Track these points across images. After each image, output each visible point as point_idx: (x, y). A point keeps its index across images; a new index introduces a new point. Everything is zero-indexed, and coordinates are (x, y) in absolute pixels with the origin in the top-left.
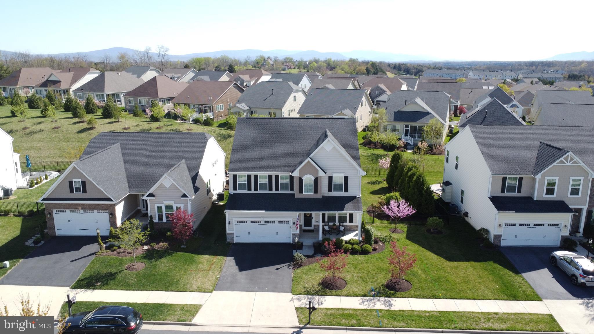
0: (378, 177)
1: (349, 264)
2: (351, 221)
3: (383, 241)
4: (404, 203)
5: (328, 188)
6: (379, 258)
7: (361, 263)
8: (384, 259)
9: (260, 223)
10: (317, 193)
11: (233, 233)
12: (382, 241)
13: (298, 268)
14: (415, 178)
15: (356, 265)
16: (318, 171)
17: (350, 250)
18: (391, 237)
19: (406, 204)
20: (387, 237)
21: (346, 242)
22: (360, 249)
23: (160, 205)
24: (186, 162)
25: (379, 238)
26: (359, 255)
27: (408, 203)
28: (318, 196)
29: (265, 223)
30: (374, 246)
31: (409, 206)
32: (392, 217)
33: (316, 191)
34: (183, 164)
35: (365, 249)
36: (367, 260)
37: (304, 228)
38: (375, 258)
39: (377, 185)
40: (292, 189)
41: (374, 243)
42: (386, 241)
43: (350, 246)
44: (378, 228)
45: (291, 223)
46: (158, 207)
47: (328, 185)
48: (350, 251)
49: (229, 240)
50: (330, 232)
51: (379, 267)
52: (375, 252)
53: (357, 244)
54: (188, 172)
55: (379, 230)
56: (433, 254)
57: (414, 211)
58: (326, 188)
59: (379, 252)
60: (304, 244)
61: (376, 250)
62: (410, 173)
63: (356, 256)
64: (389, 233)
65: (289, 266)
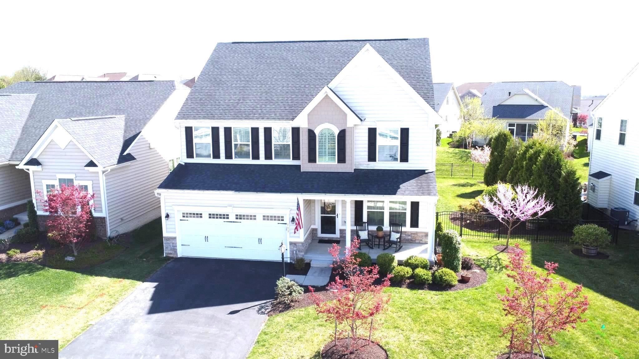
0: (470, 179)
1: (403, 308)
2: (415, 223)
3: (483, 267)
4: (525, 192)
5: (366, 153)
6: (475, 299)
7: (432, 308)
8: (485, 301)
9: (228, 218)
10: (345, 162)
11: (175, 238)
12: (479, 266)
13: (280, 312)
14: (542, 156)
15: (418, 313)
16: (345, 115)
17: (409, 278)
18: (498, 259)
19: (532, 192)
20: (491, 258)
21: (400, 263)
22: (430, 278)
23: (51, 183)
24: (126, 119)
25: (474, 260)
26: (428, 291)
27: (535, 190)
28: (347, 168)
29: (237, 218)
30: (464, 273)
31: (536, 197)
32: (500, 219)
33: (342, 159)
34: (120, 121)
35: (441, 277)
36: (446, 302)
37: (320, 235)
38: (465, 299)
39: (469, 187)
40: (296, 156)
41: (463, 268)
42: (488, 266)
43: (408, 271)
44: (470, 244)
45: (287, 220)
46: (48, 186)
47: (366, 146)
48: (408, 281)
49: (167, 252)
50: (369, 243)
51: (475, 319)
52: (464, 285)
53: (425, 267)
54: (123, 132)
55: (473, 247)
56: (602, 297)
57: (548, 209)
58: (362, 154)
59: (473, 286)
60: (313, 264)
61: (468, 282)
62: (531, 151)
63: (420, 291)
64: (494, 252)
65: (262, 307)
